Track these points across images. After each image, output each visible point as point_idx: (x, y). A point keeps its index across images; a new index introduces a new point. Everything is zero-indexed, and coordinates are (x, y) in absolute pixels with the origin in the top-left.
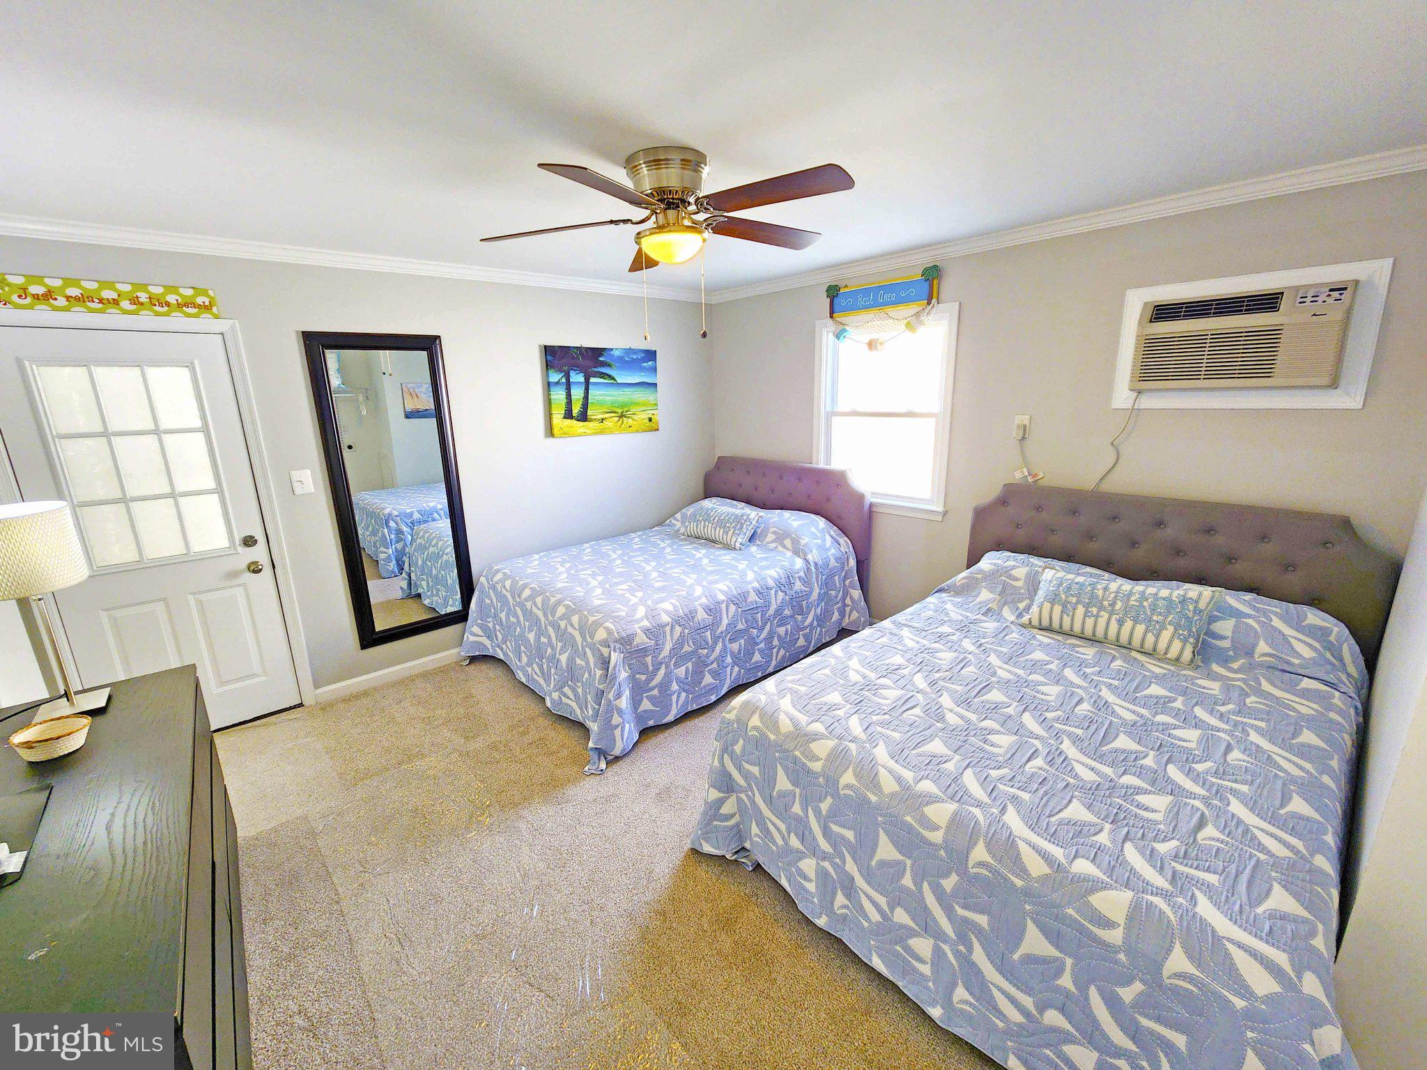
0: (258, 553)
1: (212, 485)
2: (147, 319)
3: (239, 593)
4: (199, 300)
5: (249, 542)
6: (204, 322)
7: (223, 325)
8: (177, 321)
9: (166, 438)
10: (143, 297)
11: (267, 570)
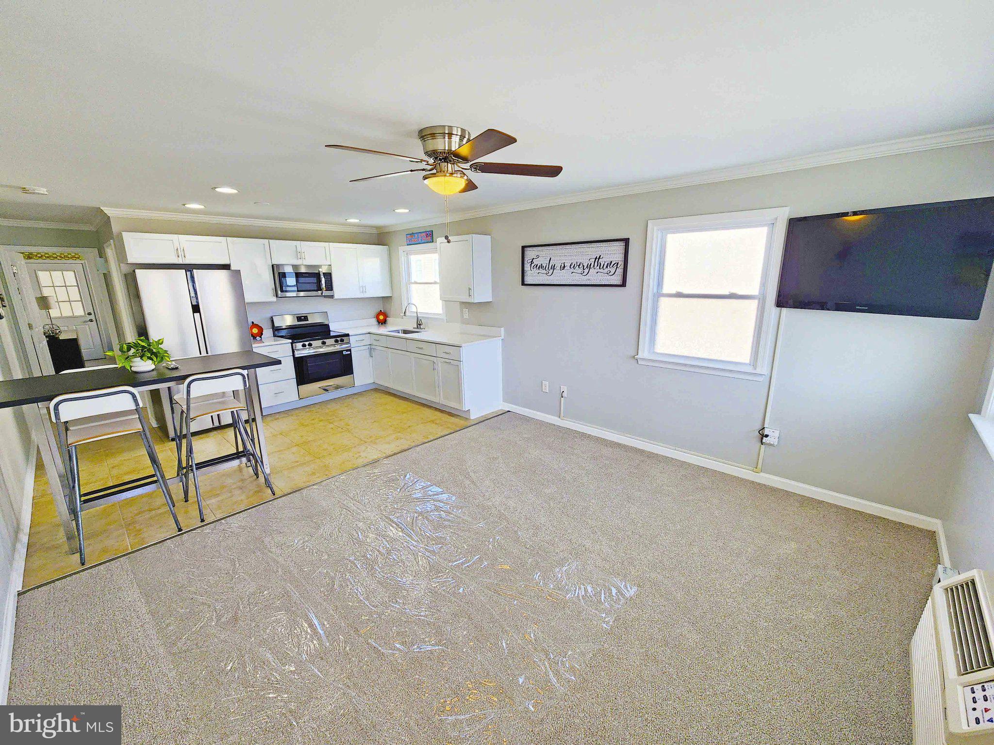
0: (92, 317)
1: (80, 300)
2: (63, 261)
3: (87, 326)
4: (76, 256)
5: (90, 314)
6: (78, 261)
7: (83, 262)
8: (71, 261)
9: (68, 287)
10: (63, 256)
11: (95, 321)
